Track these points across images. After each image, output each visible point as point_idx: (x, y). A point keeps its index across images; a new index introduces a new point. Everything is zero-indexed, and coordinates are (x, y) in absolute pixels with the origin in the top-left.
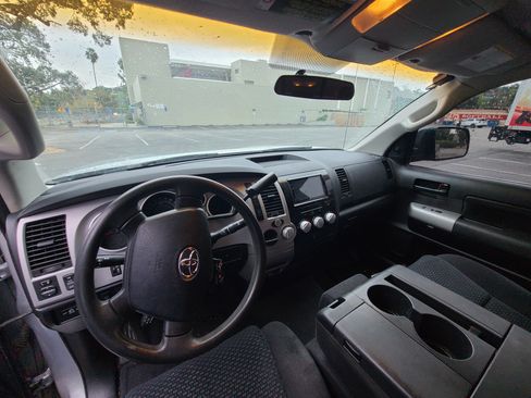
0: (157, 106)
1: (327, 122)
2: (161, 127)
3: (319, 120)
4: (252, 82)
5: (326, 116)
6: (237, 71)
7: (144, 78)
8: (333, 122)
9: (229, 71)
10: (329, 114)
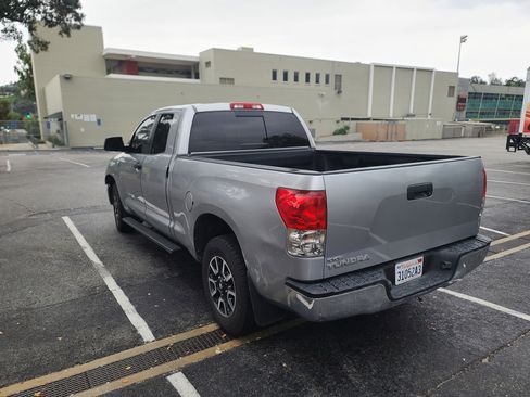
0: (86, 118)
1: (349, 136)
2: (92, 148)
3: (336, 133)
4: (231, 81)
5: (347, 128)
6: (208, 64)
7: (67, 78)
8: (358, 136)
9: (196, 65)
10: (352, 124)
